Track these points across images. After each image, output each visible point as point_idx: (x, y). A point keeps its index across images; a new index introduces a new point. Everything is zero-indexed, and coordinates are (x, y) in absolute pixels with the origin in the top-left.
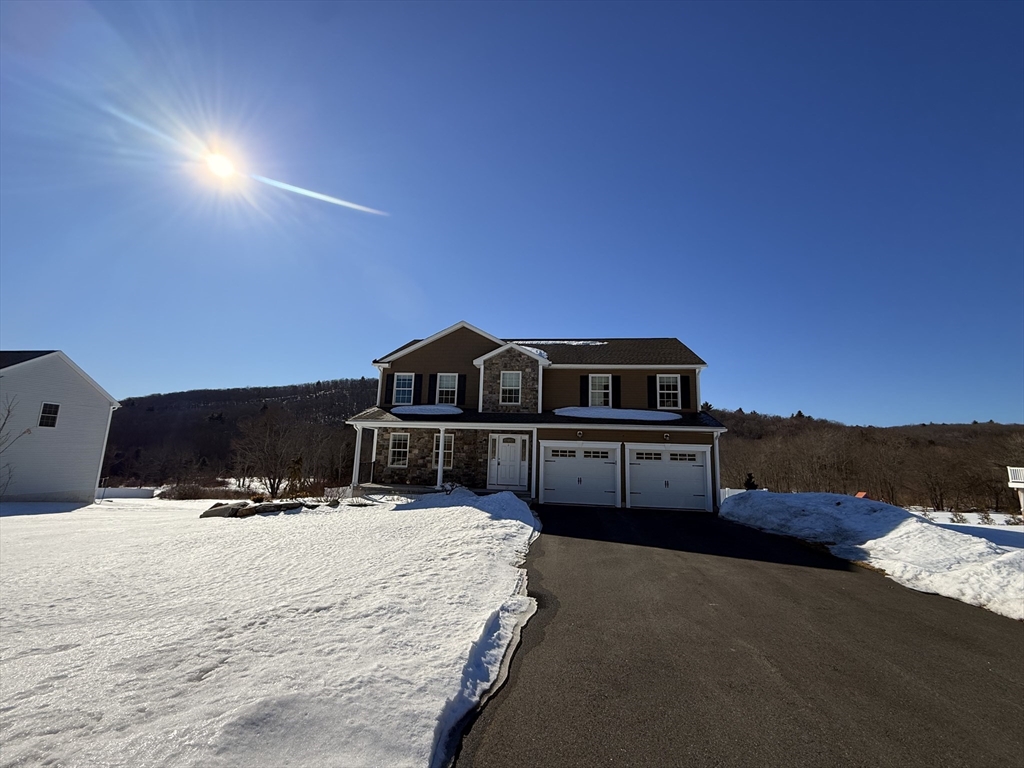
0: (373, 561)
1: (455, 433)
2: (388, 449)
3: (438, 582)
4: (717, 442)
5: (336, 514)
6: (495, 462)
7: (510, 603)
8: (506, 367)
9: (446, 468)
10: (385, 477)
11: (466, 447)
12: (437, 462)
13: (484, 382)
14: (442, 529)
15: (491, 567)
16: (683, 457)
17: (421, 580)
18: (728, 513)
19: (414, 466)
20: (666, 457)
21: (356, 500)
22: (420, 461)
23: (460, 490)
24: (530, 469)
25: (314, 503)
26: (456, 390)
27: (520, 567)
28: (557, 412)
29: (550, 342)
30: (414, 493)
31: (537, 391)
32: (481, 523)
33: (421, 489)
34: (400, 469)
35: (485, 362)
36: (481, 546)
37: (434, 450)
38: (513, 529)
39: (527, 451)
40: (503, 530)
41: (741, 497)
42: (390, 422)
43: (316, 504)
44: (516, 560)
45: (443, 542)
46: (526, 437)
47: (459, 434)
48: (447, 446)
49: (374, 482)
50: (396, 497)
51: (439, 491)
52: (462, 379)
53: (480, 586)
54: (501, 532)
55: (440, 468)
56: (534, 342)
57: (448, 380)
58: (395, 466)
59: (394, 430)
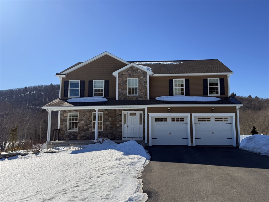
0: (59, 180)
1: (104, 112)
2: (66, 121)
3: (95, 188)
4: (238, 111)
5: (38, 158)
6: (126, 126)
7: (133, 196)
8: (130, 76)
9: (100, 130)
10: (66, 136)
11: (110, 119)
12: (94, 127)
13: (119, 84)
14: (97, 162)
15: (124, 179)
16: (221, 119)
17: (85, 188)
18: (244, 147)
19: (82, 130)
20: (213, 120)
21: (49, 150)
22: (85, 127)
23: (107, 141)
24: (144, 128)
25: (25, 153)
26: (104, 88)
27: (139, 178)
28: (158, 99)
29: (153, 63)
30: (82, 144)
31: (147, 88)
32: (118, 157)
33: (86, 142)
34: (74, 132)
35: (119, 73)
36: (118, 169)
37: (93, 121)
38: (136, 160)
39: (142, 120)
40: (130, 160)
41: (250, 139)
42: (67, 107)
43: (27, 153)
44: (137, 175)
45: (98, 168)
46: (142, 112)
47: (106, 112)
48: (100, 119)
49: (59, 140)
50: (72, 147)
51: (96, 143)
52: (107, 83)
53: (118, 189)
54: (129, 161)
55: (96, 130)
56: (145, 63)
57: (99, 84)
58: (71, 130)
59: (70, 111)
